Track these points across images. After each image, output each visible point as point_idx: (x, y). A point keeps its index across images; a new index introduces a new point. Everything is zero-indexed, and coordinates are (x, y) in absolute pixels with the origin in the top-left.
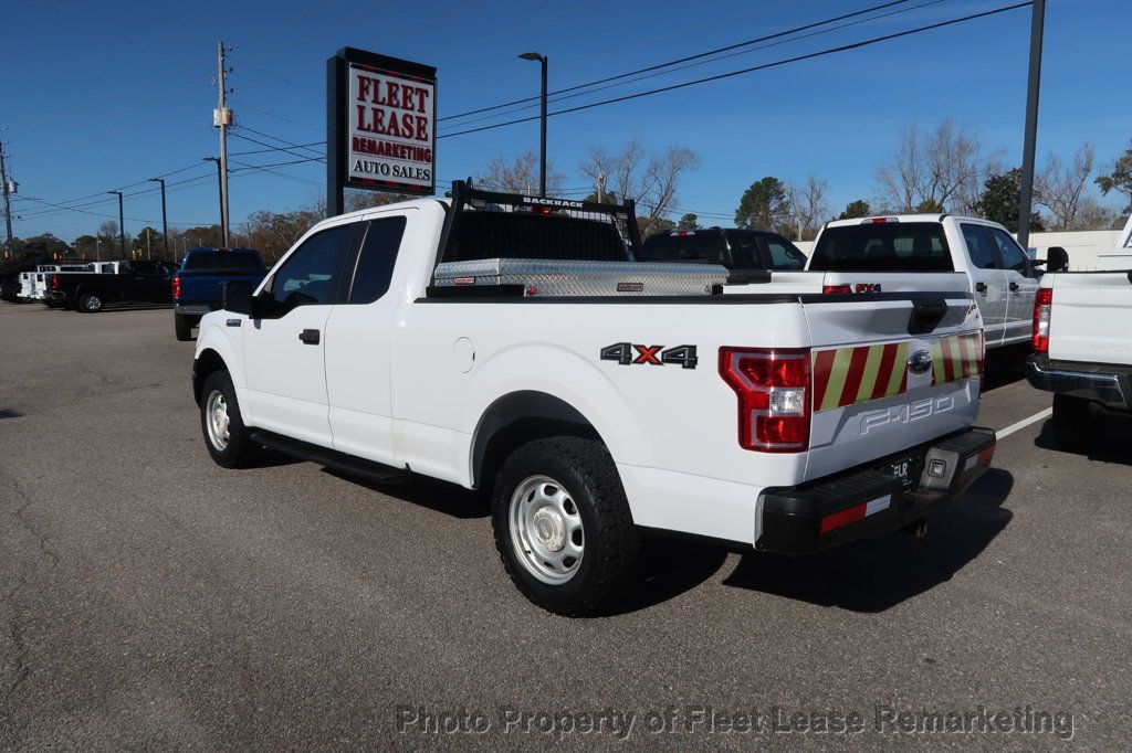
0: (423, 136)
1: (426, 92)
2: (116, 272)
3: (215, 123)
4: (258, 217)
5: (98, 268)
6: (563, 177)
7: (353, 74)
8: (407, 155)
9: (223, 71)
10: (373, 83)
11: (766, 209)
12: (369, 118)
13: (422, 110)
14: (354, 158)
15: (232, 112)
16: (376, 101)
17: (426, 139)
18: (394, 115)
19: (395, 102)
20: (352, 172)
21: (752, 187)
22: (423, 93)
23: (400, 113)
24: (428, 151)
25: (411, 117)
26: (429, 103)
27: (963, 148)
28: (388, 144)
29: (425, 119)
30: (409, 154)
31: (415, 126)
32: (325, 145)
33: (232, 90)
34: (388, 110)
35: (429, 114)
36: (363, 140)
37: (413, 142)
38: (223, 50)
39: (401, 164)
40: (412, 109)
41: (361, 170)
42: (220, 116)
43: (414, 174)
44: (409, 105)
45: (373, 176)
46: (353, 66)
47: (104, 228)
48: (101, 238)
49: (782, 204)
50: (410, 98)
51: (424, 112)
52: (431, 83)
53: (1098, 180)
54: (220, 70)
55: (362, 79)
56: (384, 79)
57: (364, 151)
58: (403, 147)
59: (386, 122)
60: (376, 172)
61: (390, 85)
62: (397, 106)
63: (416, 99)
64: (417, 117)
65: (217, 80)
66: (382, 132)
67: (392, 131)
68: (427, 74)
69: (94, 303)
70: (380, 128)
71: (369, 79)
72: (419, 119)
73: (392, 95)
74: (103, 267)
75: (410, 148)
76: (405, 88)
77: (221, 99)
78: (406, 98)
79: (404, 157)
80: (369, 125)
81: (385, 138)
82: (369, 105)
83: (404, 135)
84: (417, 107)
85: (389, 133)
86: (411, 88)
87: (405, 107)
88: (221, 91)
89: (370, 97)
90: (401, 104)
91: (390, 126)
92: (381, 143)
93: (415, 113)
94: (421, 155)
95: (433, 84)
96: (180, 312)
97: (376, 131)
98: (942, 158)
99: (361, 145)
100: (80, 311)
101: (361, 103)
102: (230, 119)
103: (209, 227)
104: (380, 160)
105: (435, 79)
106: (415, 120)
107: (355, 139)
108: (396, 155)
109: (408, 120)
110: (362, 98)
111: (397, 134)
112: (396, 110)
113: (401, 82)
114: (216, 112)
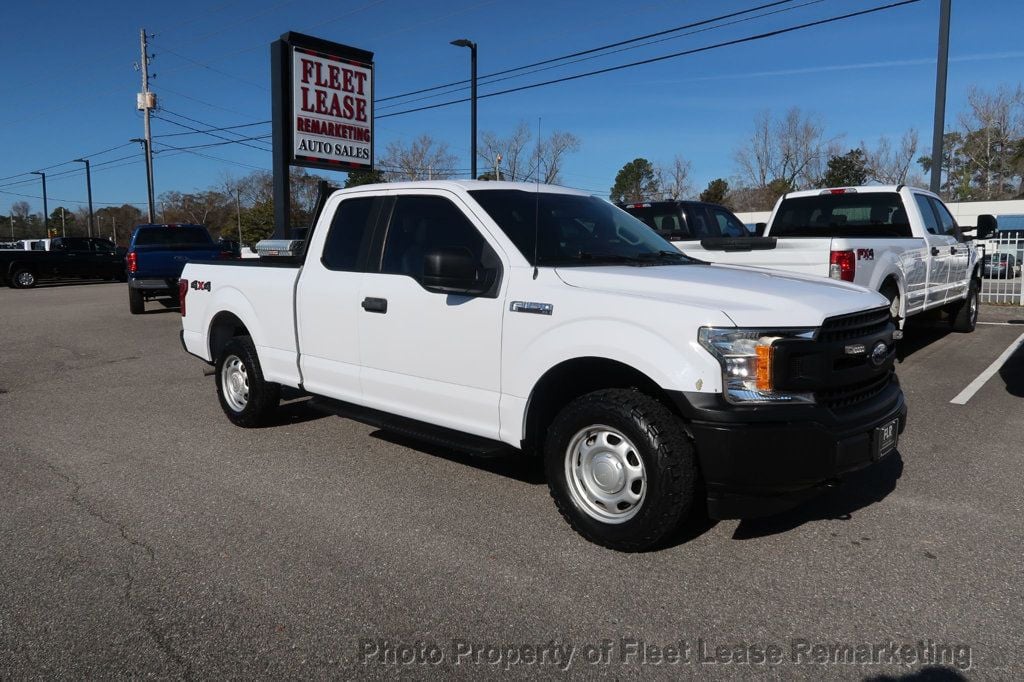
0: (363, 117)
1: (365, 75)
2: (47, 249)
3: (139, 107)
4: (168, 197)
5: (27, 246)
6: (456, 158)
7: (297, 58)
8: (348, 135)
9: (146, 57)
10: (315, 66)
11: (638, 188)
12: (312, 100)
13: (361, 92)
14: (298, 137)
15: (155, 96)
16: (318, 83)
17: (365, 120)
18: (335, 96)
19: (336, 85)
20: (297, 151)
21: (625, 167)
22: (362, 76)
23: (341, 95)
24: (367, 131)
25: (351, 99)
26: (367, 85)
27: (809, 133)
28: (331, 125)
29: (364, 101)
30: (350, 134)
31: (355, 107)
32: (270, 124)
33: (155, 75)
34: (330, 92)
35: (367, 97)
36: (308, 120)
37: (353, 122)
38: (145, 37)
39: (344, 143)
40: (352, 91)
41: (306, 149)
42: (143, 100)
43: (355, 153)
44: (350, 88)
45: (316, 155)
46: (297, 50)
47: (16, 208)
48: (14, 218)
49: (652, 183)
50: (350, 81)
51: (363, 94)
52: (368, 67)
53: (920, 160)
54: (143, 56)
55: (305, 62)
56: (326, 63)
57: (308, 131)
58: (344, 127)
59: (329, 103)
60: (320, 151)
61: (332, 68)
62: (338, 88)
63: (355, 82)
64: (357, 99)
65: (140, 65)
66: (325, 113)
67: (335, 112)
68: (364, 58)
69: (27, 278)
70: (323, 109)
71: (311, 63)
72: (359, 101)
73: (333, 77)
74: (33, 245)
75: (351, 128)
76: (346, 71)
77: (144, 84)
78: (347, 81)
79: (345, 137)
80: (313, 106)
81: (327, 119)
82: (312, 86)
83: (345, 116)
84: (357, 89)
85: (331, 114)
86: (351, 72)
87: (345, 89)
88: (144, 76)
89: (313, 80)
90: (342, 86)
91: (333, 107)
92: (324, 124)
93: (355, 95)
94: (361, 135)
95: (371, 68)
96: (135, 286)
97: (319, 111)
98: (791, 141)
99: (304, 125)
100: (12, 287)
101: (305, 85)
102: (154, 102)
103: (120, 206)
104: (324, 139)
105: (372, 63)
106: (355, 102)
107: (300, 120)
108: (338, 134)
109: (349, 102)
110: (305, 80)
111: (339, 115)
112: (336, 92)
113: (341, 65)
114: (139, 96)
